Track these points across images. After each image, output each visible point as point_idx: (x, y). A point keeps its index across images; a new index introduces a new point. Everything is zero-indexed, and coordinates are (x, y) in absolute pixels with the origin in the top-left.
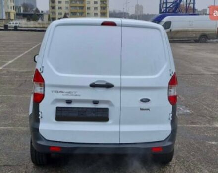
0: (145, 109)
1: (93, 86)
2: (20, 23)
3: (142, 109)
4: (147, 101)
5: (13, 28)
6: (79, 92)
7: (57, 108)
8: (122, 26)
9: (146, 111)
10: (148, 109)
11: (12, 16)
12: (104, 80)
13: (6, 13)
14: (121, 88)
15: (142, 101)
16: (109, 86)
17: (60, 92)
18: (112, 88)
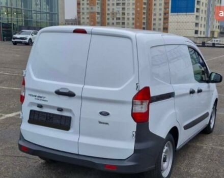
0: (104, 123)
1: (58, 93)
2: (220, 41)
3: (100, 122)
4: (106, 114)
5: (211, 45)
6: (47, 97)
7: (31, 111)
8: (92, 33)
9: (104, 125)
10: (107, 124)
11: (216, 35)
12: (67, 88)
13: (211, 32)
14: (82, 98)
15: (101, 113)
16: (71, 95)
17: (34, 96)
18: (74, 97)
